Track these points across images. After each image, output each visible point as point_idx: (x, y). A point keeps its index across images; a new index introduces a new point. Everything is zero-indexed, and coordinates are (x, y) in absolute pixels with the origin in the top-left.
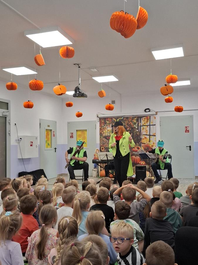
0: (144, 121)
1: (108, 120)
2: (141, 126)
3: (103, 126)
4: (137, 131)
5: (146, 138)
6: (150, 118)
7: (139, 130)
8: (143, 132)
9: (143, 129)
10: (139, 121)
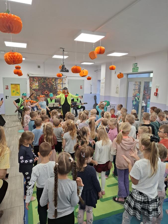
0: (59, 81)
1: (35, 79)
2: (57, 84)
3: (32, 82)
4: (55, 86)
5: (60, 91)
6: (62, 80)
7: (56, 86)
8: (59, 88)
9: (59, 86)
10: (56, 81)
